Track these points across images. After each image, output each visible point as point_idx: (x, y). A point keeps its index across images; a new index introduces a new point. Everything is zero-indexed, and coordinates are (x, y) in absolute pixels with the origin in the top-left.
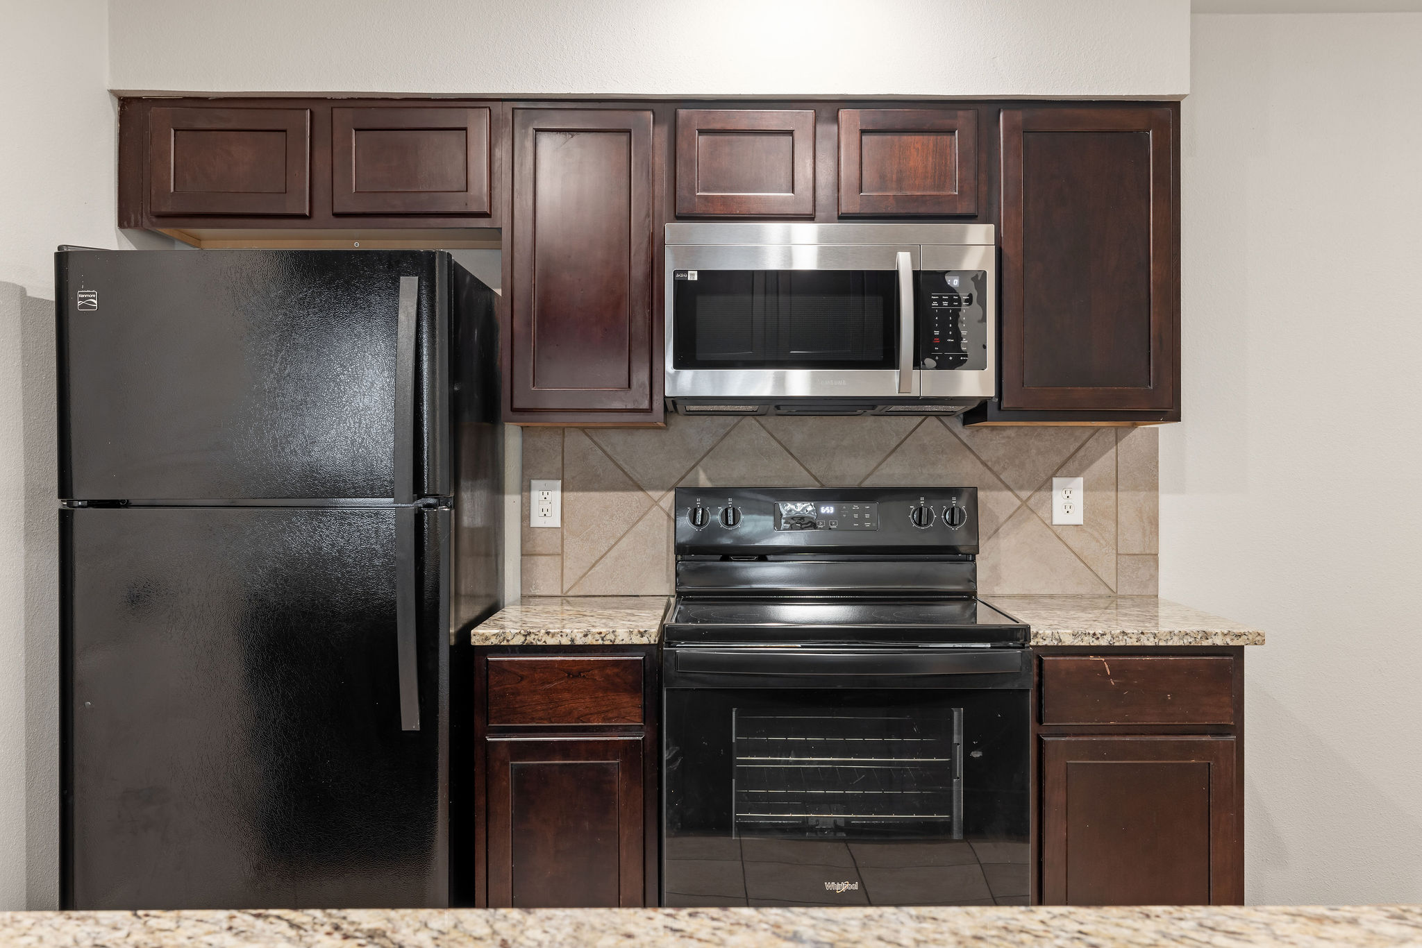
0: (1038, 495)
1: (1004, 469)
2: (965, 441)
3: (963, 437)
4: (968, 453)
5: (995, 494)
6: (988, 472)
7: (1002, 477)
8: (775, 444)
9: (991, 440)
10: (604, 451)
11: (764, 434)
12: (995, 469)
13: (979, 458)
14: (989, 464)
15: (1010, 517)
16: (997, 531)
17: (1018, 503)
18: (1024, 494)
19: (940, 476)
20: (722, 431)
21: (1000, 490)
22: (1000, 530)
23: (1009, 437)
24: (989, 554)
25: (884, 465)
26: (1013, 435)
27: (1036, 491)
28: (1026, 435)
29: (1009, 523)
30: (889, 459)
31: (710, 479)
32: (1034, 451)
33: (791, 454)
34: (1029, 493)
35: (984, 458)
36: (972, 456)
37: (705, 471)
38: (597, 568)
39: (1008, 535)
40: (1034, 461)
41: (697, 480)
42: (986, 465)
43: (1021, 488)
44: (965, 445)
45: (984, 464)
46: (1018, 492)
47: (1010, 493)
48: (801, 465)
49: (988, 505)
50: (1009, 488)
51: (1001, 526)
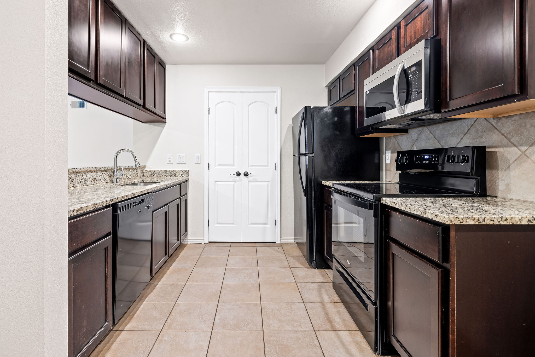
0: (531, 149)
1: (513, 136)
2: (494, 125)
3: (493, 123)
4: (496, 130)
5: (508, 149)
6: (505, 139)
7: (512, 140)
8: (431, 135)
9: (506, 123)
10: (397, 142)
11: (429, 132)
12: (508, 137)
13: (500, 132)
14: (505, 134)
15: (516, 160)
16: (509, 167)
17: (520, 153)
18: (523, 148)
19: (484, 142)
20: (419, 133)
21: (511, 147)
22: (510, 167)
23: (515, 120)
24: (505, 178)
25: (463, 140)
26: (517, 119)
27: (530, 146)
28: (524, 118)
29: (515, 163)
30: (465, 137)
31: (417, 148)
32: (528, 126)
33: (435, 138)
34: (526, 148)
35: (503, 132)
36: (497, 132)
37: (416, 146)
38: (396, 175)
39: (514, 169)
40: (528, 131)
41: (414, 148)
42: (504, 135)
43: (522, 145)
44: (494, 127)
45: (503, 135)
46: (520, 148)
47: (516, 148)
48: (438, 142)
49: (505, 154)
50: (515, 146)
51: (511, 164)
